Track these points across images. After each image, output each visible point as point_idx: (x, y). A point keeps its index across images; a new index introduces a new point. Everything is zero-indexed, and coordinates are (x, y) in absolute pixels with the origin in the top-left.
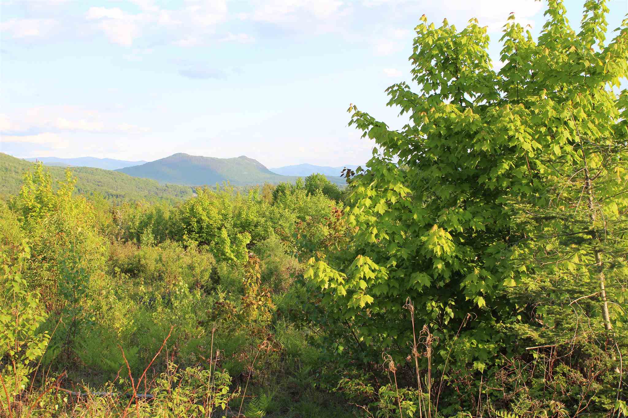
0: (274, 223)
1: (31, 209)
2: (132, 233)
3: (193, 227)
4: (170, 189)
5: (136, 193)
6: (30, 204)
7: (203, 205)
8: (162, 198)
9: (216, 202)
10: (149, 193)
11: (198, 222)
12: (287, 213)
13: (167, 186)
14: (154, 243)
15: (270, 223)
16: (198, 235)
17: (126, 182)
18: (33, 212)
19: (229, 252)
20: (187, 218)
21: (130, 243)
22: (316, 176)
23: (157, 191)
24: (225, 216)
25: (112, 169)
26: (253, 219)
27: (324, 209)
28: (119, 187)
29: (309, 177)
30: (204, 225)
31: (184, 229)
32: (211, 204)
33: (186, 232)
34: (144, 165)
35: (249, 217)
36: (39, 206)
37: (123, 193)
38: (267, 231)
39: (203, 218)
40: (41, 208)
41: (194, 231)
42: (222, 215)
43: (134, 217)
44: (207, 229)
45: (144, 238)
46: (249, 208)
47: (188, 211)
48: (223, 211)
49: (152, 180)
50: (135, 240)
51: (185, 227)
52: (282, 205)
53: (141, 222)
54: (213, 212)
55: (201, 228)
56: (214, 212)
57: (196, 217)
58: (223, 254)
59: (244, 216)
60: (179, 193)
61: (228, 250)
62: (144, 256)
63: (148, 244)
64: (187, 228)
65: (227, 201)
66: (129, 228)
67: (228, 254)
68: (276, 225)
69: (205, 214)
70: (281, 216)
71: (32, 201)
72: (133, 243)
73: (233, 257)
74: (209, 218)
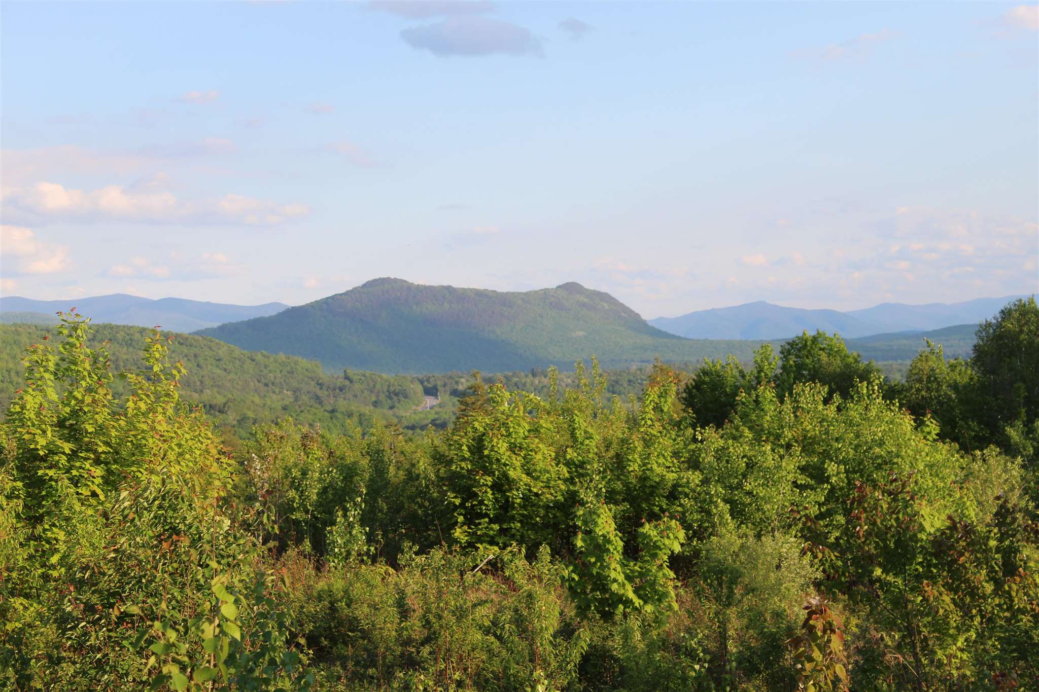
0: (731, 488)
1: (43, 459)
2: (297, 522)
3: (481, 503)
4: (357, 386)
5: (257, 400)
6: (42, 442)
7: (510, 435)
8: (333, 411)
9: (545, 423)
10: (296, 400)
11: (496, 487)
12: (768, 455)
13: (347, 378)
14: (367, 553)
15: (716, 489)
16: (496, 527)
17: (230, 367)
18: (50, 468)
19: (621, 578)
20: (463, 476)
21: (292, 552)
22: (815, 340)
23: (320, 393)
24: (578, 469)
25: (185, 331)
26: (662, 477)
27: (881, 444)
28: (208, 382)
29: (792, 344)
30: (516, 496)
31: (456, 507)
32: (535, 431)
33: (461, 519)
34: (281, 315)
35: (651, 470)
36: (67, 447)
37: (220, 400)
38: (709, 513)
39: (512, 474)
40: (73, 456)
41: (487, 515)
42: (568, 464)
43: (304, 473)
44: (524, 507)
45: (336, 536)
46: (648, 442)
47: (467, 455)
48: (571, 454)
49: (304, 363)
50: (307, 545)
51: (457, 502)
52: (747, 433)
53: (324, 490)
54: (539, 456)
55: (506, 506)
56: (543, 456)
57: (491, 473)
58: (601, 583)
59: (634, 467)
60: (382, 397)
61: (616, 572)
62: (346, 592)
63: (349, 554)
64: (462, 505)
65: (581, 421)
66: (285, 509)
67: (614, 587)
68: (737, 495)
69: (517, 462)
70: (751, 466)
71: (49, 434)
72: (302, 554)
73: (631, 595)
74: (528, 474)
